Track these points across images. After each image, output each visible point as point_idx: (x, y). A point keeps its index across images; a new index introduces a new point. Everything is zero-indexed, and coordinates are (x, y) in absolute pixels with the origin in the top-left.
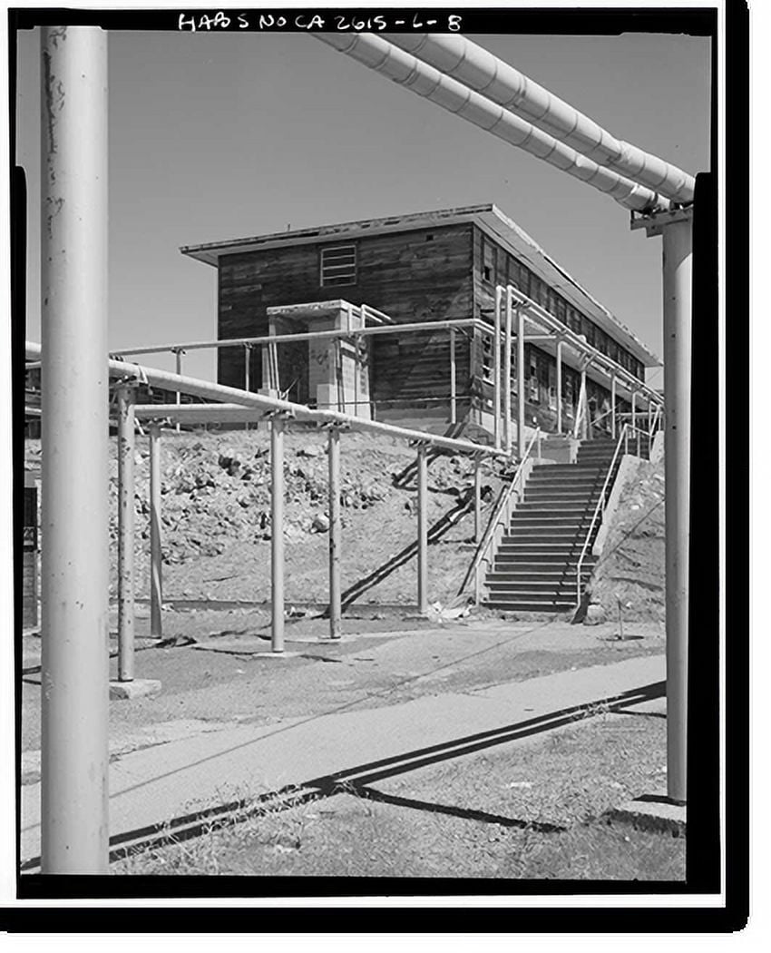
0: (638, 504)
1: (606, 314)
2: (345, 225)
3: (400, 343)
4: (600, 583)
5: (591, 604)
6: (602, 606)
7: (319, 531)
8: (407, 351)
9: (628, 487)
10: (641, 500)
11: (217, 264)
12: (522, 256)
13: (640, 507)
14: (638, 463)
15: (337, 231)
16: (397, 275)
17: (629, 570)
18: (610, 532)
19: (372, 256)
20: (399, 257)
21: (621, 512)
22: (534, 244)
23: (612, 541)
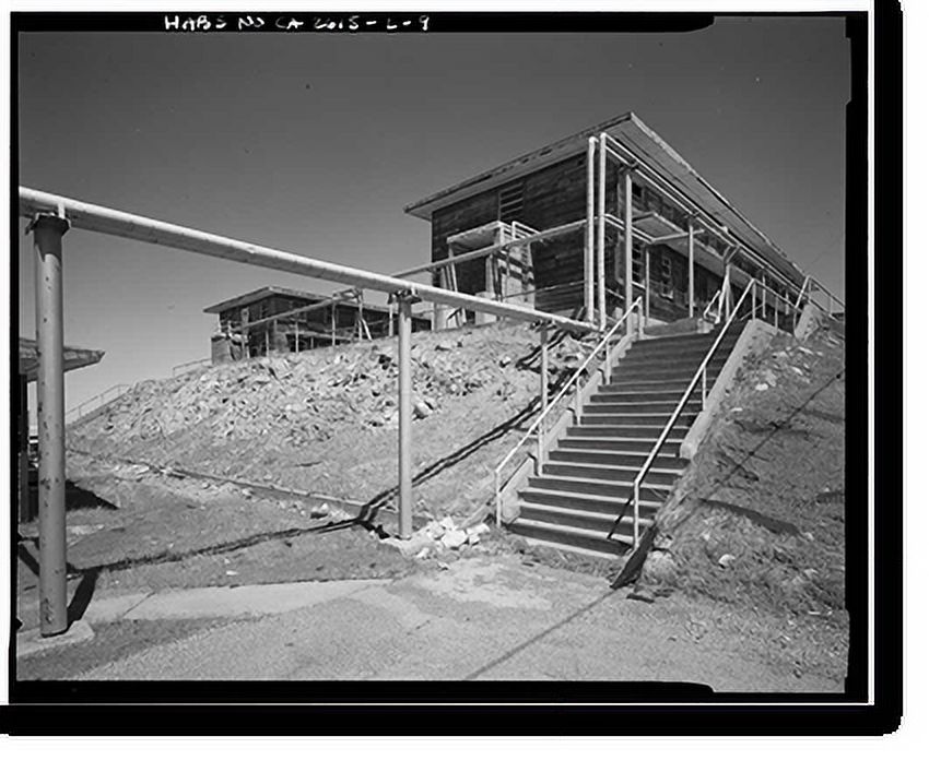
0: (767, 383)
1: (764, 240)
2: (509, 164)
3: (557, 257)
4: (680, 509)
5: (655, 549)
6: (673, 557)
7: (418, 417)
8: (561, 263)
9: (752, 361)
10: (771, 377)
11: (431, 217)
12: (676, 178)
13: (770, 386)
14: (775, 334)
15: (504, 170)
16: (554, 201)
17: (738, 487)
18: (714, 422)
19: (536, 189)
20: (556, 185)
21: (738, 395)
22: (684, 162)
23: (715, 436)
